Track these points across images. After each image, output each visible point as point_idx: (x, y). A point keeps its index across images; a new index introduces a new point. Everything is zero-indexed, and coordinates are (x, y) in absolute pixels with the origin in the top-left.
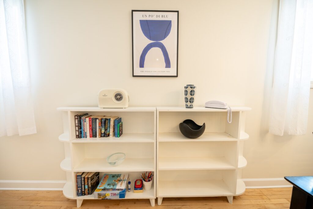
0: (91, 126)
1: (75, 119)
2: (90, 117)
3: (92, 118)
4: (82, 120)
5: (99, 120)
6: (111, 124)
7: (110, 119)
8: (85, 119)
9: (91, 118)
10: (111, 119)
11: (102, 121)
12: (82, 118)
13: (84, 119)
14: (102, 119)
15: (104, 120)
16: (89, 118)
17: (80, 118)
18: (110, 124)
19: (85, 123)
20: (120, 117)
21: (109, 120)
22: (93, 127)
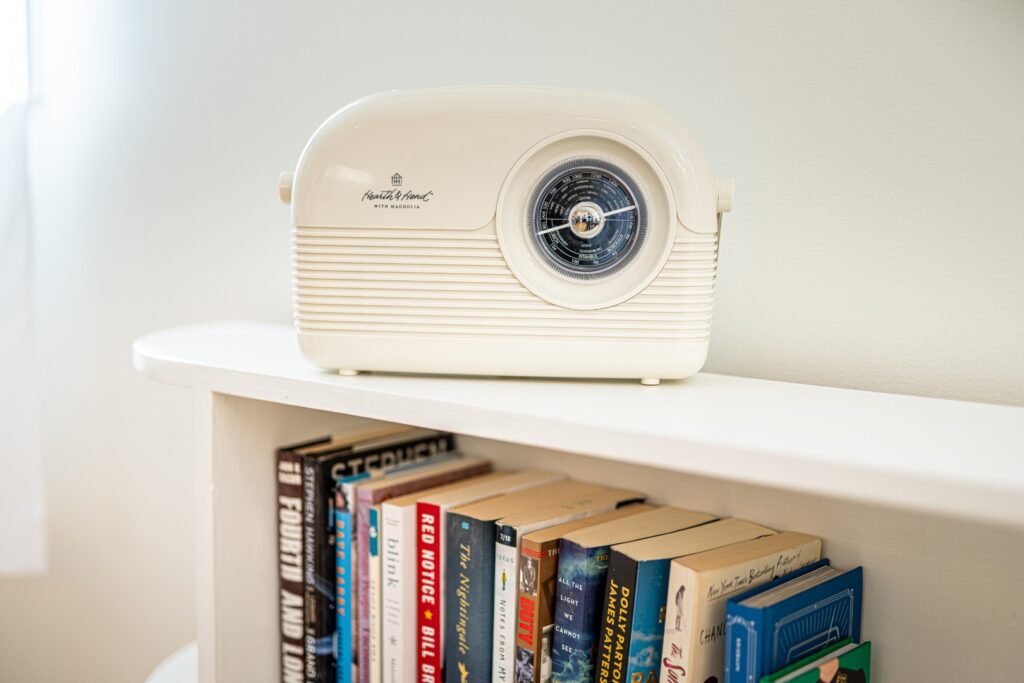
0: (434, 623)
1: (283, 489)
2: (429, 498)
3: (451, 516)
4: (344, 523)
5: (522, 562)
6: (667, 652)
7: (664, 567)
8: (373, 518)
9: (434, 510)
10: (679, 575)
11: (565, 580)
12: (348, 488)
13: (363, 519)
14: (560, 549)
15: (586, 566)
16: (423, 509)
17: (328, 490)
18: (658, 646)
19: (374, 561)
20: (843, 562)
21: (642, 580)
22: (452, 635)
